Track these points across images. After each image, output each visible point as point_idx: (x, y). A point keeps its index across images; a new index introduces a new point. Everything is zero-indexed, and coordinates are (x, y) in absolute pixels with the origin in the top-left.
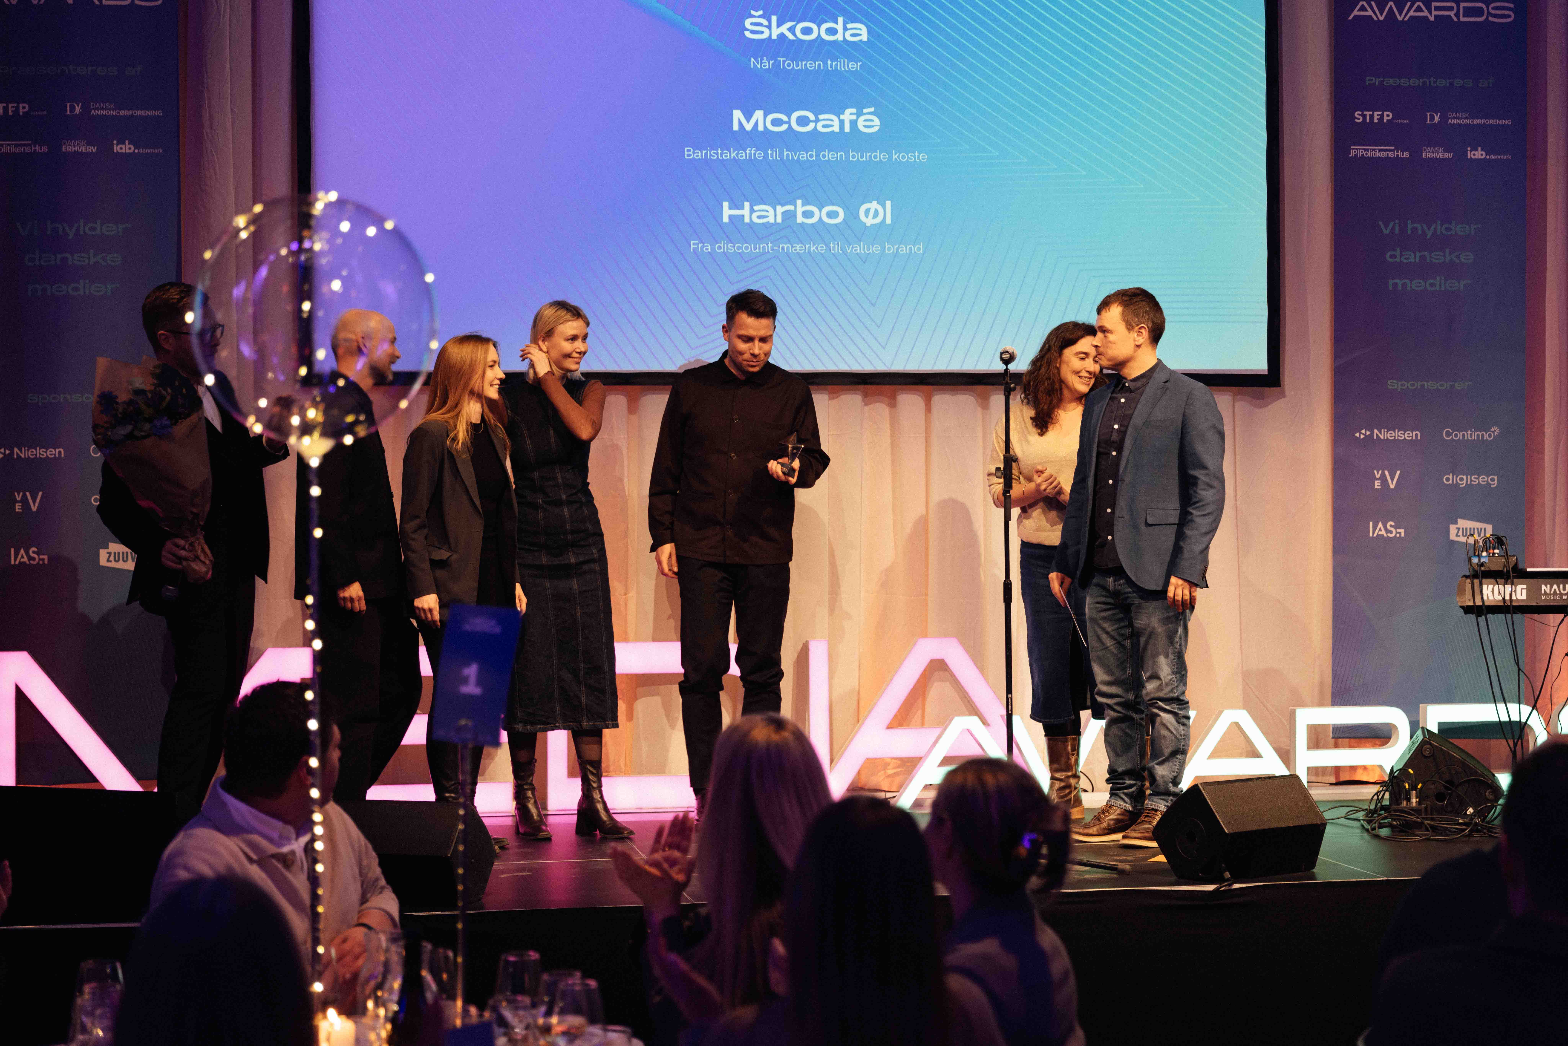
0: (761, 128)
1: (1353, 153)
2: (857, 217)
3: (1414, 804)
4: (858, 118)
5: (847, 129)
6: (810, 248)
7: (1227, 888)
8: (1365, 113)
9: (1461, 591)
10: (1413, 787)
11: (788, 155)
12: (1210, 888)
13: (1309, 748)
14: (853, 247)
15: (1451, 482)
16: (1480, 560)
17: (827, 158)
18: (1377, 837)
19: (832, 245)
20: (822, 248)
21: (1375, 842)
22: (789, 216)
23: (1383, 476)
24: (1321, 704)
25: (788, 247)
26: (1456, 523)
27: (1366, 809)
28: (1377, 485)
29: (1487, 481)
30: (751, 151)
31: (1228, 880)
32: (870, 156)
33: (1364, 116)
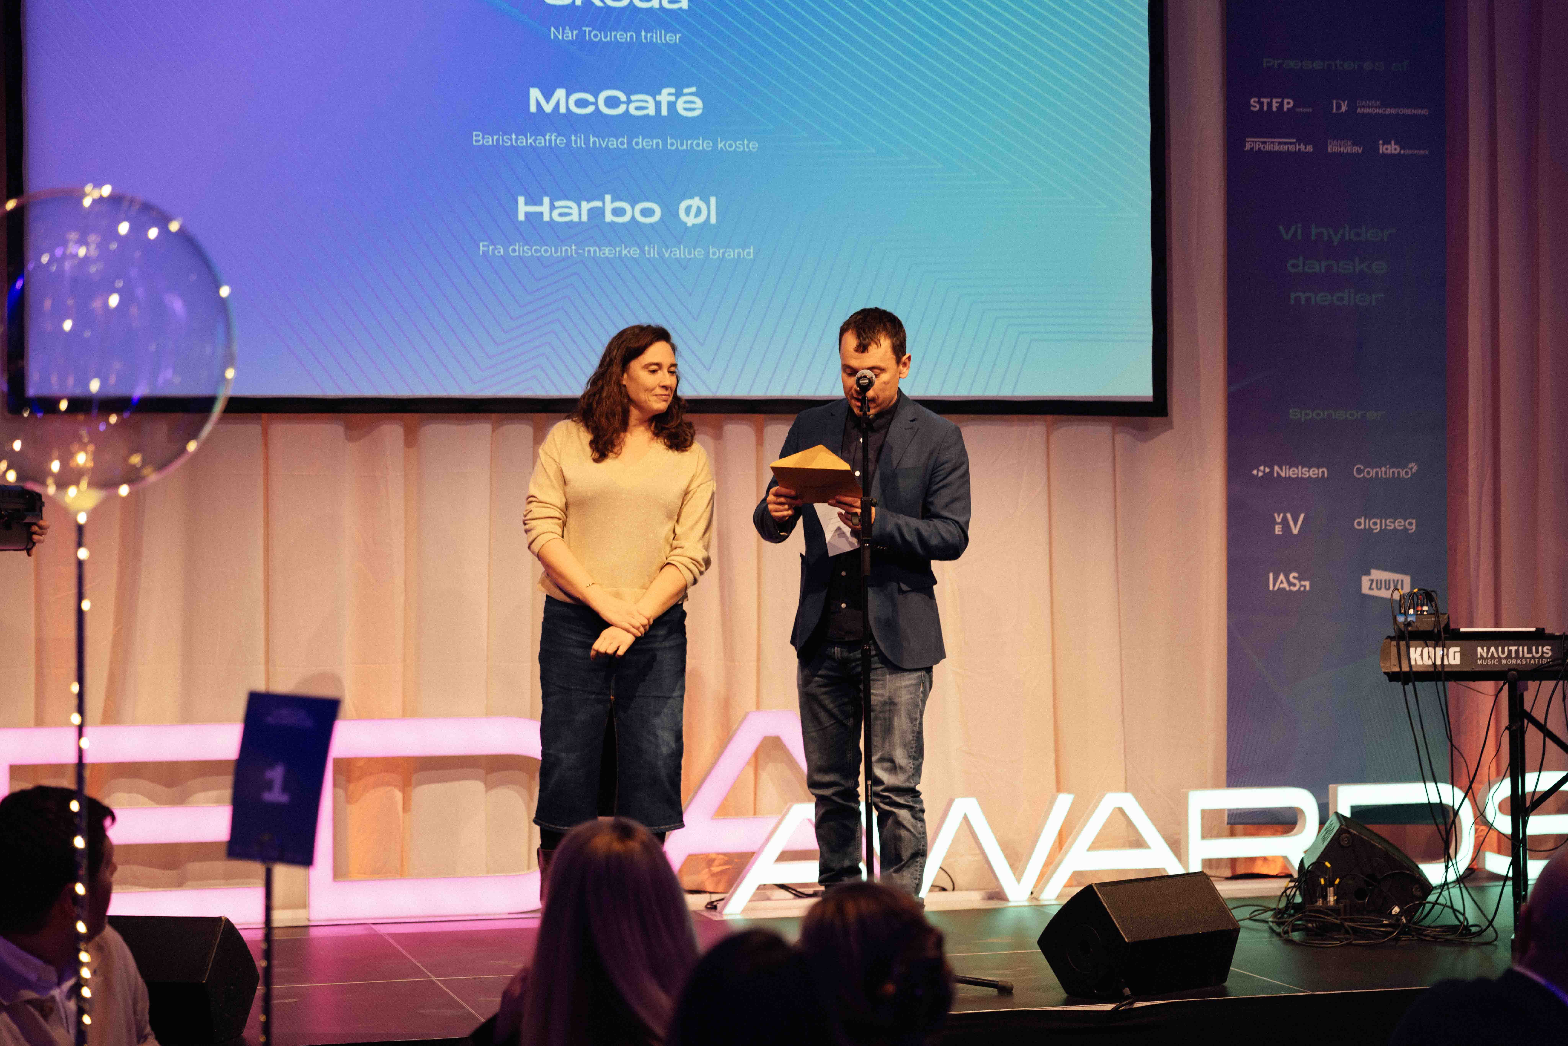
0: (563, 110)
1: (1248, 147)
2: (676, 215)
3: (1332, 903)
4: (677, 98)
5: (664, 112)
6: (620, 251)
7: (1127, 1007)
8: (1262, 100)
9: (1385, 656)
10: (1331, 883)
11: (594, 142)
12: (1108, 1007)
13: (1204, 837)
14: (671, 252)
15: (1362, 527)
16: (1406, 619)
17: (640, 146)
18: (1290, 942)
19: (647, 248)
20: (635, 252)
21: (1289, 948)
22: (596, 214)
23: (1285, 521)
24: (1216, 786)
25: (595, 251)
26: (1369, 574)
27: (1274, 909)
28: (1278, 530)
29: (1405, 526)
30: (552, 138)
31: (1128, 998)
32: (692, 144)
33: (1261, 104)
